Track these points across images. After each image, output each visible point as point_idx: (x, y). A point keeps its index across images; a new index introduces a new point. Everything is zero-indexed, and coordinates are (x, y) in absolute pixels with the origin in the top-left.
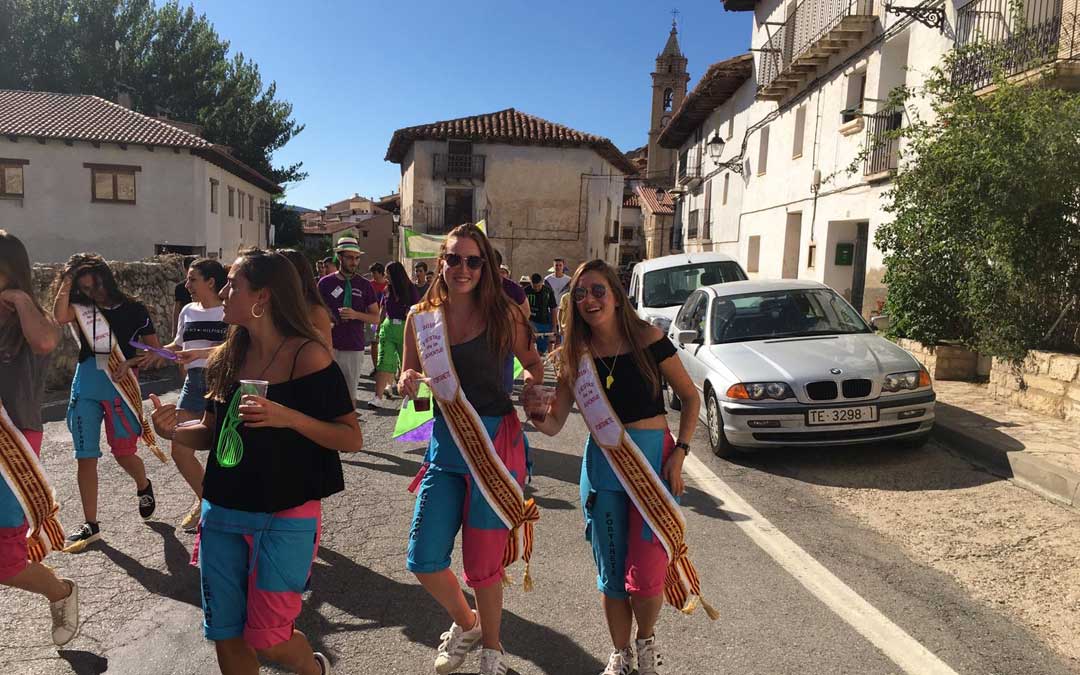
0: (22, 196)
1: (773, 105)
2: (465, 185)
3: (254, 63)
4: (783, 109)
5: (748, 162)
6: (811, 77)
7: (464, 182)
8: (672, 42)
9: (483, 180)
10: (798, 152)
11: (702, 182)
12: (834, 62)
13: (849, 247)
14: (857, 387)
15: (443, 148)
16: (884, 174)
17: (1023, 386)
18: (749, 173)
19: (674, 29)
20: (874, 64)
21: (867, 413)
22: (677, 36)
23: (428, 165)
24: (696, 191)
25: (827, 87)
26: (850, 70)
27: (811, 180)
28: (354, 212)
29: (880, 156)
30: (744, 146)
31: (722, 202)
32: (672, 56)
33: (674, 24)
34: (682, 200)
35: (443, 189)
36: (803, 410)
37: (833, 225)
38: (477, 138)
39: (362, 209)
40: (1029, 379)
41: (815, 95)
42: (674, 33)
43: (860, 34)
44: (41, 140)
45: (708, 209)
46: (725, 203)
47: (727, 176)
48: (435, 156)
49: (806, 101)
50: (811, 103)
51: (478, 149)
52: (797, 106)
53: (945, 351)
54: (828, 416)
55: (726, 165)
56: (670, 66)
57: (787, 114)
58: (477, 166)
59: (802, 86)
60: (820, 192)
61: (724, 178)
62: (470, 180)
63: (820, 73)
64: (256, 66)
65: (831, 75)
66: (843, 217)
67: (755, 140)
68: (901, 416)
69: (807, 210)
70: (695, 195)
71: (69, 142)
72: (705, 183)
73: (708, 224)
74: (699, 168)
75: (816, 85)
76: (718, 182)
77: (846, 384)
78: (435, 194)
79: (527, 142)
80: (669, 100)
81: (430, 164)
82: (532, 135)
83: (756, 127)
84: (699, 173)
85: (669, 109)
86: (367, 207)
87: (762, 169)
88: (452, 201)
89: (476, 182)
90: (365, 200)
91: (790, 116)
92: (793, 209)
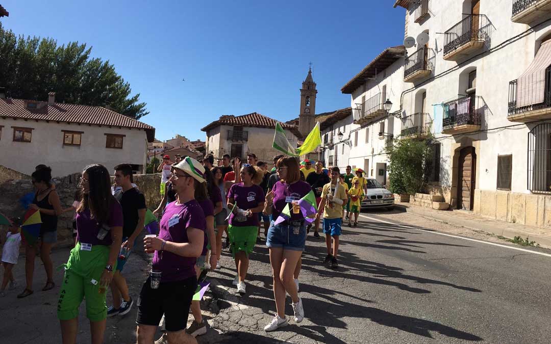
0: (80, 145)
1: (359, 126)
2: (240, 142)
3: (128, 83)
4: (362, 127)
5: (351, 141)
6: (370, 121)
7: (239, 141)
8: (309, 77)
9: (247, 141)
10: (367, 141)
11: (333, 145)
12: (376, 118)
13: (382, 170)
14: (380, 197)
15: (231, 128)
16: (390, 152)
17: (415, 200)
18: (351, 145)
19: (310, 71)
20: (386, 121)
21: (382, 201)
22: (312, 74)
23: (225, 134)
24: (331, 148)
25: (375, 124)
26: (380, 122)
27: (371, 151)
28: (155, 147)
29: (389, 147)
30: (350, 136)
31: (342, 153)
32: (309, 82)
33: (310, 69)
34: (324, 151)
35: (231, 144)
36: (370, 201)
37: (378, 164)
38: (246, 125)
39: (159, 146)
40: (416, 199)
41: (371, 126)
42: (310, 72)
43: (382, 114)
44: (90, 125)
45: (336, 156)
46: (343, 154)
47: (344, 145)
48: (228, 131)
49: (369, 127)
50: (370, 127)
51: (245, 129)
52: (366, 128)
53: (402, 195)
54: (375, 202)
55: (342, 142)
56: (309, 87)
57: (363, 129)
58: (244, 135)
59: (368, 123)
60: (374, 154)
61: (342, 146)
62: (242, 140)
63: (373, 120)
64: (129, 85)
65: (376, 121)
66: (380, 162)
67: (353, 135)
68: (388, 202)
69: (370, 158)
70: (331, 150)
71: (100, 125)
72: (335, 146)
73: (336, 160)
74: (332, 140)
75: (372, 123)
76: (340, 146)
77: (378, 196)
78: (228, 146)
79: (264, 127)
80: (308, 101)
81: (226, 133)
82: (266, 124)
83: (353, 131)
84: (332, 142)
85: (308, 105)
86: (161, 145)
87: (356, 144)
88: (234, 148)
89: (244, 141)
90: (160, 142)
91: (364, 130)
92: (366, 158)
